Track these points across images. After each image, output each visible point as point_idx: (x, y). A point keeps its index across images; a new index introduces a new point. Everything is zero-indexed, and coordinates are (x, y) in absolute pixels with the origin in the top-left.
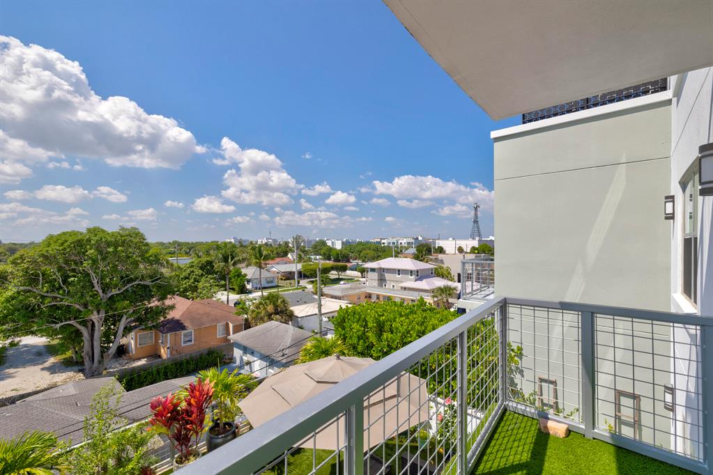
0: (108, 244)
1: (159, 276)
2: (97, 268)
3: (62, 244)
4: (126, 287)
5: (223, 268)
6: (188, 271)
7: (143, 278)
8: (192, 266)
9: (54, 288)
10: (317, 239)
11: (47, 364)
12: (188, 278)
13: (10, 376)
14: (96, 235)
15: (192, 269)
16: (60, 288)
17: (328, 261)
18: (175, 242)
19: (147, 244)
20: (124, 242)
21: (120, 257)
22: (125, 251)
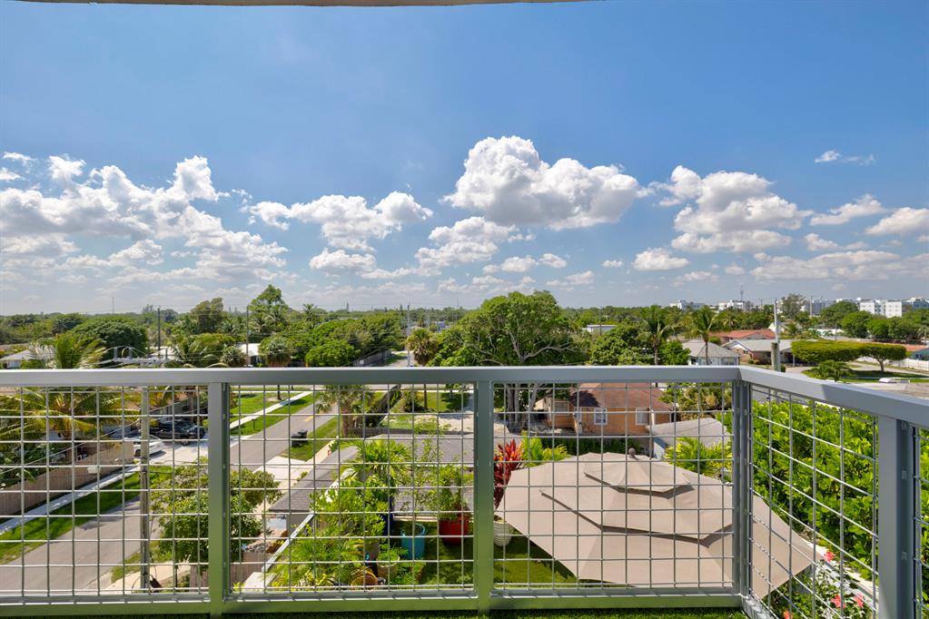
0: (527, 308)
1: (569, 342)
2: (516, 330)
3: (492, 308)
4: (539, 351)
5: (649, 339)
6: (609, 341)
7: (553, 344)
8: (613, 335)
9: (487, 347)
10: (838, 301)
12: (608, 349)
14: (514, 299)
15: (613, 338)
16: (491, 347)
17: (858, 340)
18: (609, 308)
19: (557, 308)
20: (537, 305)
21: (533, 320)
22: (536, 315)
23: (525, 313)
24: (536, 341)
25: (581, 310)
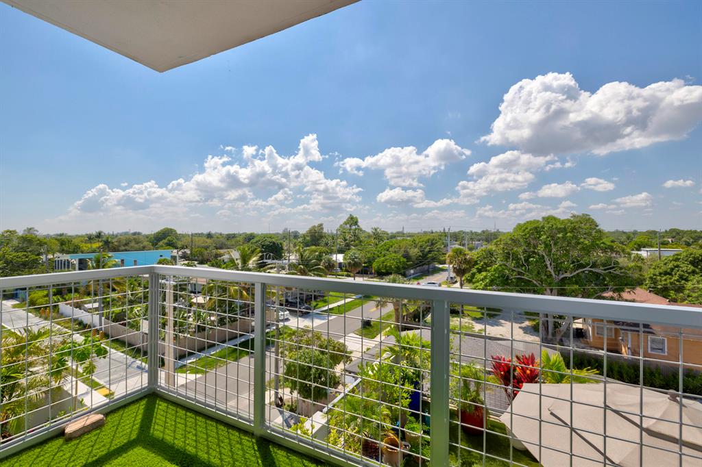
0: (560, 230)
1: (613, 265)
2: (550, 251)
3: (524, 230)
4: (577, 272)
6: (671, 265)
7: (594, 265)
8: (677, 260)
9: (519, 265)
11: (523, 325)
12: (670, 274)
13: (500, 325)
14: (549, 223)
15: (677, 263)
16: (523, 265)
18: (672, 231)
19: (600, 231)
20: (574, 228)
21: (569, 243)
22: (575, 237)
23: (560, 235)
24: (573, 262)
25: (635, 233)
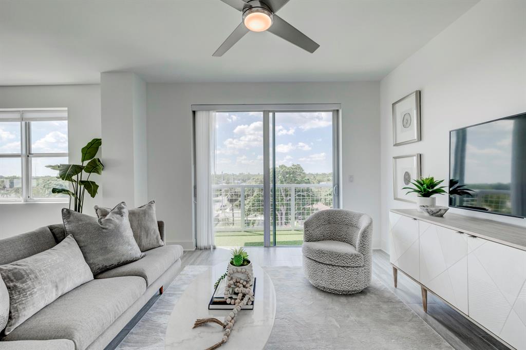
20: (294, 172)
21: (291, 180)
23: (288, 176)
